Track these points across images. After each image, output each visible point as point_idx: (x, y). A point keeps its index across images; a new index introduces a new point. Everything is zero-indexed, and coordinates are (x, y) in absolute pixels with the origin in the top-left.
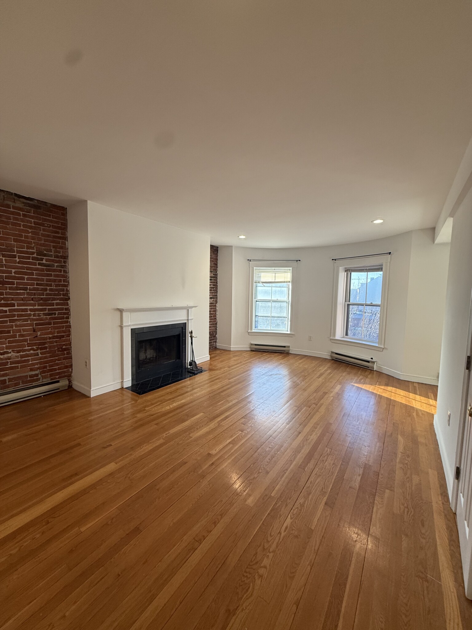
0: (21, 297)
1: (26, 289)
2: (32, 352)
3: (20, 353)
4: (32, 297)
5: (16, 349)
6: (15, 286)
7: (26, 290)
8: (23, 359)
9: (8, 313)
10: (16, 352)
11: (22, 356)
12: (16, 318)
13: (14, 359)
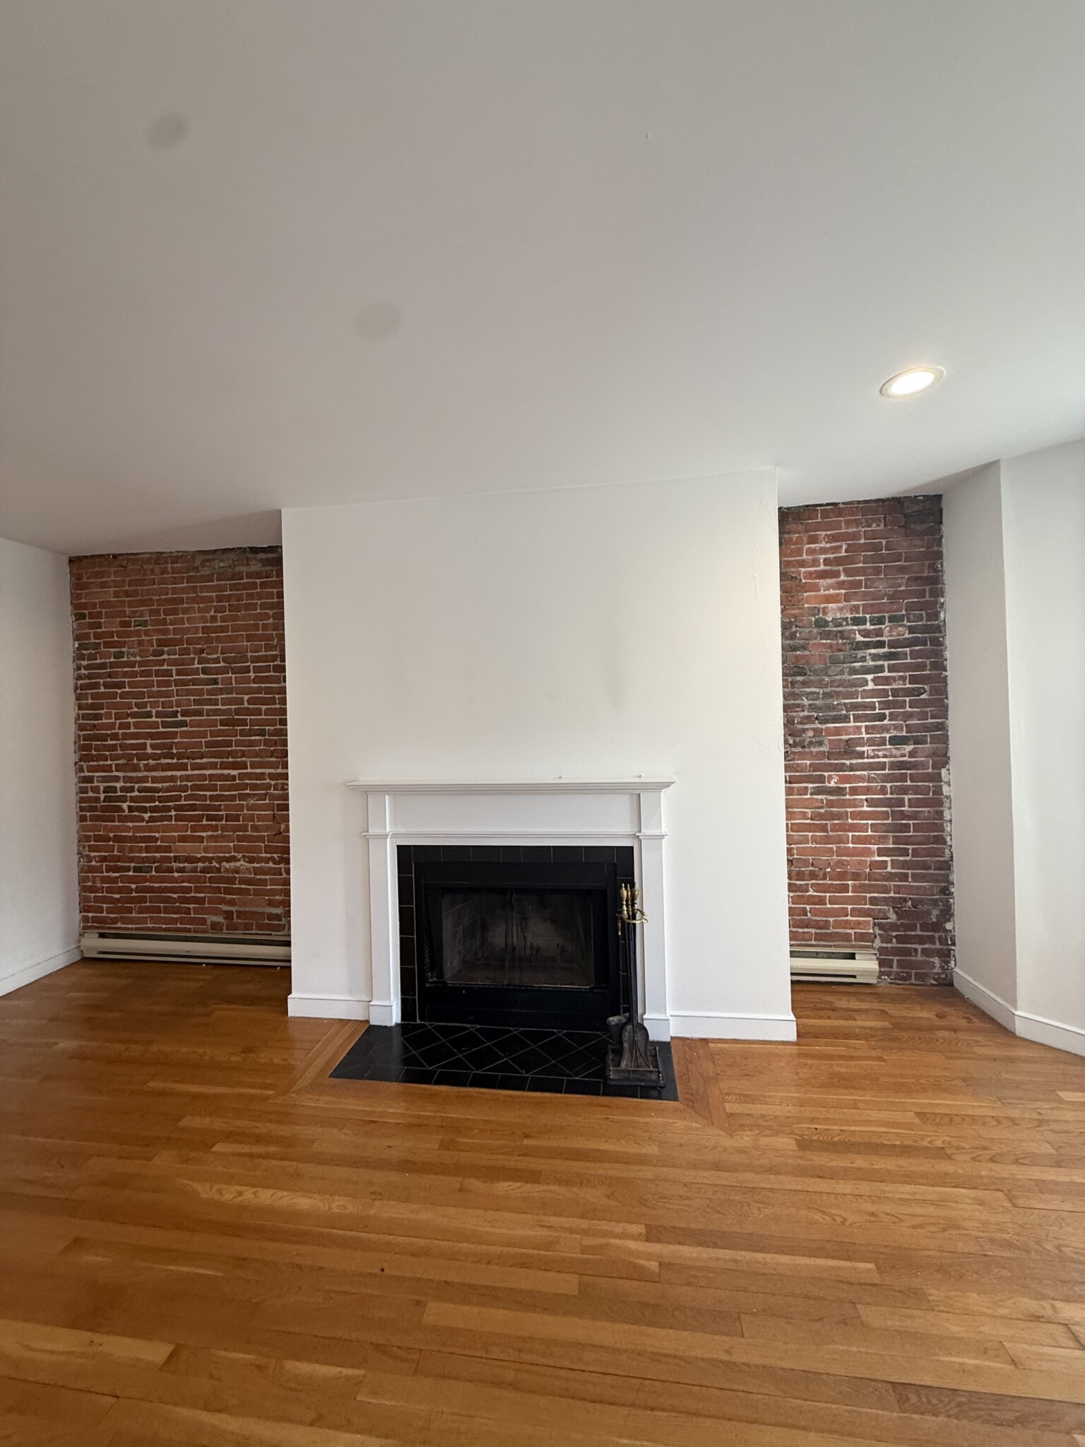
0: (256, 750)
1: (262, 733)
2: (271, 865)
3: (254, 863)
4: (272, 749)
5: (247, 855)
6: (248, 727)
7: (264, 735)
8: (258, 877)
9: (237, 781)
10: (247, 859)
11: (257, 872)
12: (248, 791)
13: (244, 873)
